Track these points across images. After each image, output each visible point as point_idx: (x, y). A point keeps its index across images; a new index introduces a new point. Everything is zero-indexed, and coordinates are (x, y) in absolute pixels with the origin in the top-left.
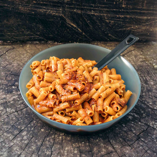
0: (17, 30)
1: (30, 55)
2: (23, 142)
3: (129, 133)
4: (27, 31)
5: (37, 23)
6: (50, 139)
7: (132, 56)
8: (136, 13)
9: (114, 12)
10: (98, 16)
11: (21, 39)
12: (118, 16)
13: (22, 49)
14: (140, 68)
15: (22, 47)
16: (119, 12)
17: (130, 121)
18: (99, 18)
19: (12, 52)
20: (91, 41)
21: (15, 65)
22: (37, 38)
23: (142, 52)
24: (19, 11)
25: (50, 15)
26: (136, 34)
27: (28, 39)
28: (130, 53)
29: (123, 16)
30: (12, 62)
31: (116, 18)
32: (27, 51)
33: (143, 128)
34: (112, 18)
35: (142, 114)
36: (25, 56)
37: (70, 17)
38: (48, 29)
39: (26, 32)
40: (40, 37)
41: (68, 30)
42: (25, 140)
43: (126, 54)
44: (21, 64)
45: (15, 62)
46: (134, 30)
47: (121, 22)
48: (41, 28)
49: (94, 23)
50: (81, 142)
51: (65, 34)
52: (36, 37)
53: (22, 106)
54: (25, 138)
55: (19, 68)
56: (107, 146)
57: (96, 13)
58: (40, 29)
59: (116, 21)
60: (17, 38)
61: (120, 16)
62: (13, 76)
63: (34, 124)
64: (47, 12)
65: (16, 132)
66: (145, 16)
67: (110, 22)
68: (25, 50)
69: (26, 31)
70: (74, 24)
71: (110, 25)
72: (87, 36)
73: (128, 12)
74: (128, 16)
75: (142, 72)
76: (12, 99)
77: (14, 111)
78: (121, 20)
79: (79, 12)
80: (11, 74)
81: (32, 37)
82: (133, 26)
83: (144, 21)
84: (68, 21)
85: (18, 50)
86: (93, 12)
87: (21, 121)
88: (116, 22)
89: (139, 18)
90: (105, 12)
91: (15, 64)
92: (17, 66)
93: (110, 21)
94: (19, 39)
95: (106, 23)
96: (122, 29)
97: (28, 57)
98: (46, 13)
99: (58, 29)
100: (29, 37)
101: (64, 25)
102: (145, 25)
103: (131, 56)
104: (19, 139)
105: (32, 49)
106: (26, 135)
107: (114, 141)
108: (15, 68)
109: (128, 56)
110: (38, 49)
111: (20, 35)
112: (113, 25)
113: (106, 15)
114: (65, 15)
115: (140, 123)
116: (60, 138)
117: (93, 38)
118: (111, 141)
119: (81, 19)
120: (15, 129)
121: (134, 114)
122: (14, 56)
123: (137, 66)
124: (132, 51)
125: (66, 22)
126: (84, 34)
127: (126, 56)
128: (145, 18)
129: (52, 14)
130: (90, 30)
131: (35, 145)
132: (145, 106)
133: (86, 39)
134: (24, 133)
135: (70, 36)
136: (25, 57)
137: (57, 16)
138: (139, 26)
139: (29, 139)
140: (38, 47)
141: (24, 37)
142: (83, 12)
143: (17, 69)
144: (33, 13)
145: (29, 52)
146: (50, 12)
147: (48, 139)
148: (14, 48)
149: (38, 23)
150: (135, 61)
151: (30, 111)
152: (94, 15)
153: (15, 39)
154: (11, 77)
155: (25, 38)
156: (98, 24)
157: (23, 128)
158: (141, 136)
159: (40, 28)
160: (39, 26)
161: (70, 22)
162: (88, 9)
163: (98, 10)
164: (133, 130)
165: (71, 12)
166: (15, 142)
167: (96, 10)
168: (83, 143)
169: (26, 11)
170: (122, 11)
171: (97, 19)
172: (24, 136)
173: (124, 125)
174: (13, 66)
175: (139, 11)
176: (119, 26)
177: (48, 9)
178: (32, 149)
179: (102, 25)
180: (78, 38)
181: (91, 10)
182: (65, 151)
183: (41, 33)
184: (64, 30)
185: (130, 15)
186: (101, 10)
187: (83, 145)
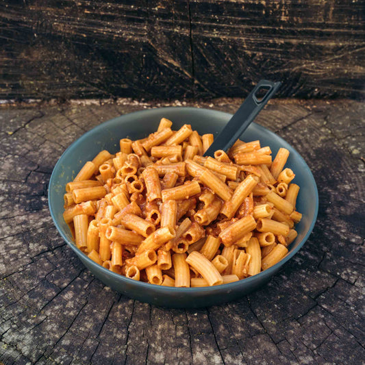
0: (49, 74)
1: (79, 129)
2: (65, 313)
5: (93, 59)
6: (124, 308)
7: (302, 130)
8: (313, 33)
9: (262, 31)
10: (228, 41)
11: (59, 95)
12: (271, 41)
13: (62, 117)
15: (61, 112)
16: (274, 31)
17: (298, 269)
18: (231, 47)
19: (40, 123)
20: (213, 98)
21: (46, 151)
22: (93, 91)
23: (327, 121)
24: (52, 33)
25: (121, 40)
26: (312, 80)
27: (74, 94)
28: (299, 123)
29: (283, 42)
30: (38, 144)
31: (268, 47)
32: (71, 121)
33: (326, 283)
34: (259, 46)
35: (325, 252)
36: (67, 131)
37: (165, 45)
38: (118, 71)
39: (68, 79)
40: (100, 91)
41: (162, 73)
42: (70, 310)
43: (290, 125)
44: (60, 150)
45: (47, 145)
46: (307, 72)
47: (280, 56)
48: (103, 69)
49: (218, 56)
50: (192, 313)
51: (154, 83)
52: (91, 90)
54: (70, 304)
57: (224, 35)
58: (100, 73)
59: (268, 51)
60: (50, 91)
61: (277, 41)
62: (43, 175)
63: (90, 277)
64: (115, 33)
65: (50, 293)
66: (331, 40)
67: (254, 55)
68: (68, 119)
69: (70, 76)
70: (175, 61)
71: (254, 62)
72: (204, 85)
73: (293, 33)
74: (294, 41)
76: (40, 224)
77: (45, 248)
78: (279, 50)
79: (186, 32)
80: (39, 170)
81: (83, 89)
82: (306, 63)
83: (330, 52)
84: (161, 54)
85: (53, 118)
86: (217, 34)
88: (268, 54)
89: (318, 44)
90: (243, 32)
91: (46, 149)
92: (51, 153)
93: (255, 53)
94: (54, 95)
95: (246, 57)
96: (282, 70)
97: (74, 135)
98: (113, 36)
99: (139, 72)
100: (75, 89)
101: (153, 63)
102: (332, 61)
103: (300, 130)
104: (57, 307)
105: (82, 117)
106: (72, 299)
108: (47, 159)
109: (294, 129)
110: (97, 116)
111: (56, 85)
112: (261, 62)
113: (245, 40)
114: (154, 41)
115: (319, 272)
116: (146, 304)
117: (216, 92)
118: (257, 310)
119: (190, 50)
120: (48, 287)
122: (44, 131)
123: (314, 150)
124: (303, 118)
125: (158, 56)
126: (196, 82)
127: (290, 129)
128: (332, 44)
129: (126, 39)
130: (210, 72)
133: (201, 93)
134: (68, 295)
135: (167, 87)
136: (68, 134)
137: (136, 43)
138: (318, 63)
139: (78, 308)
140: (96, 113)
141: (64, 89)
142: (195, 34)
143: (50, 159)
144: (85, 36)
145: (78, 123)
146: (121, 34)
147: (119, 307)
148: (43, 115)
149: (96, 57)
150: (309, 139)
152: (218, 40)
153: (44, 94)
155: (68, 91)
156: (228, 59)
157: (66, 284)
158: (322, 299)
159: (99, 69)
160: (98, 65)
161: (166, 56)
162: (205, 27)
163: (228, 28)
164: (304, 286)
165: (168, 34)
166: (49, 314)
167: (223, 28)
168: (196, 314)
169: (67, 31)
170: (281, 30)
171: (226, 48)
172: (67, 302)
173: (284, 277)
174: (42, 154)
175: (318, 29)
176: (273, 64)
177: (117, 28)
178: (86, 328)
179: (237, 63)
180: (183, 92)
181: (211, 28)
182: (157, 333)
183: (102, 80)
184: (154, 74)
185: (299, 39)
186: (234, 28)
187: (195, 319)
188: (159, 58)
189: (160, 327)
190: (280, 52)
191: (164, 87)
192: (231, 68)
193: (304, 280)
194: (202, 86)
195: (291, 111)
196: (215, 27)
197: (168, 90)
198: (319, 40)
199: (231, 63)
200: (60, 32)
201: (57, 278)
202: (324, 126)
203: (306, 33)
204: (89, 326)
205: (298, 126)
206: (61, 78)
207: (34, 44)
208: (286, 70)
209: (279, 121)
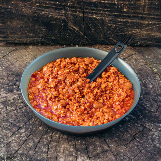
0: (20, 32)
1: (32, 56)
2: (21, 139)
3: (125, 133)
4: (30, 33)
5: (40, 26)
6: (47, 137)
7: (132, 60)
8: (138, 17)
9: (115, 15)
10: (100, 19)
11: (24, 41)
12: (119, 20)
13: (25, 51)
14: (140, 72)
15: (24, 48)
16: (121, 16)
17: (127, 122)
18: (101, 22)
19: (15, 53)
20: (93, 44)
21: (17, 65)
22: (39, 40)
23: (143, 56)
24: (22, 13)
25: (52, 17)
26: (137, 38)
27: (31, 41)
28: (131, 57)
29: (124, 20)
30: (14, 62)
31: (118, 22)
32: (29, 53)
33: (139, 129)
34: (114, 22)
35: (139, 115)
36: (27, 57)
37: (72, 20)
38: (51, 31)
40: (43, 40)
41: (70, 33)
42: (23, 137)
43: (127, 58)
44: (23, 65)
45: (17, 63)
46: (135, 35)
47: (123, 26)
48: (44, 30)
49: (95, 26)
50: (78, 141)
51: (67, 37)
53: (22, 105)
54: (23, 135)
55: (21, 69)
56: (103, 145)
57: (98, 16)
58: (43, 32)
59: (117, 24)
60: (20, 40)
61: (122, 20)
62: (15, 76)
63: (33, 122)
64: (50, 14)
65: (15, 129)
66: (146, 20)
68: (28, 51)
70: (76, 27)
71: (111, 29)
72: (89, 39)
73: (129, 17)
74: (129, 20)
75: (141, 75)
76: (12, 98)
77: (14, 109)
79: (81, 15)
80: (13, 74)
81: (35, 39)
82: (134, 30)
83: (146, 26)
84: (70, 24)
85: (21, 51)
86: (95, 16)
87: (20, 119)
88: (118, 26)
89: (140, 22)
90: (107, 15)
92: (19, 67)
93: (112, 25)
94: (22, 41)
95: (108, 27)
96: (124, 33)
97: (30, 59)
98: (49, 16)
99: (60, 32)
100: (31, 39)
101: (66, 28)
102: (146, 30)
104: (17, 136)
105: (34, 51)
106: (24, 132)
107: (109, 141)
108: (17, 69)
109: (129, 60)
110: (41, 51)
111: (23, 37)
112: (114, 29)
113: (108, 19)
114: (67, 18)
115: (136, 124)
116: (58, 136)
118: (107, 140)
119: (83, 23)
120: (14, 126)
121: (131, 115)
122: (17, 57)
123: (137, 69)
124: (133, 55)
126: (85, 37)
127: (127, 59)
128: (147, 22)
129: (54, 17)
130: (92, 33)
131: (32, 142)
132: (143, 108)
133: (88, 42)
134: (23, 131)
135: (72, 39)
136: (27, 58)
137: (59, 19)
138: (140, 31)
139: (27, 136)
140: (40, 49)
142: (85, 15)
143: (19, 69)
144: (36, 15)
145: (32, 53)
146: (52, 15)
147: (45, 136)
148: (17, 50)
150: (135, 64)
151: (29, 110)
152: (95, 19)
153: (18, 40)
154: (13, 77)
155: (28, 40)
156: (100, 27)
157: (22, 126)
158: (137, 136)
159: (42, 30)
160: (42, 28)
161: (72, 25)
162: (90, 13)
163: (100, 13)
164: (129, 130)
165: (73, 15)
166: (13, 139)
167: (98, 13)
168: (79, 141)
169: (29, 13)
170: (124, 15)
171: (99, 23)
172: (22, 133)
173: (120, 126)
174: (15, 67)
175: (140, 15)
176: (120, 30)
177: (51, 12)
178: (30, 145)
179: (104, 29)
180: (80, 41)
181: (93, 13)
182: (61, 149)
183: (44, 35)
184: (67, 33)
185: (132, 19)
186: (103, 14)
187: (79, 143)
188: (69, 26)
189: (63, 146)
190: (123, 25)
191: (71, 39)
192: (101, 32)
193: (129, 127)
194: (88, 39)
195: (128, 52)
196: (94, 13)
197: (73, 40)
198: (141, 20)
199: (101, 29)
200: (25, 13)
201: (18, 122)
202: (142, 59)
203: (135, 17)
204: (31, 145)
205: (130, 58)
206: (26, 34)
207: (14, 18)
208: (126, 33)
209: (122, 56)
